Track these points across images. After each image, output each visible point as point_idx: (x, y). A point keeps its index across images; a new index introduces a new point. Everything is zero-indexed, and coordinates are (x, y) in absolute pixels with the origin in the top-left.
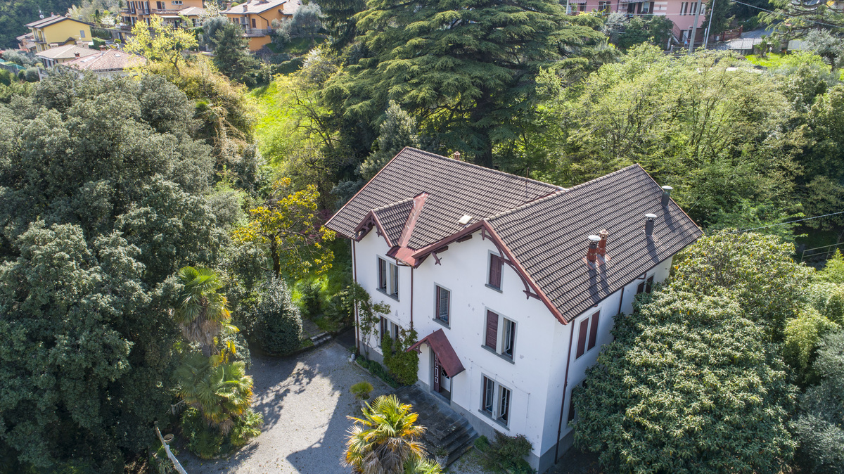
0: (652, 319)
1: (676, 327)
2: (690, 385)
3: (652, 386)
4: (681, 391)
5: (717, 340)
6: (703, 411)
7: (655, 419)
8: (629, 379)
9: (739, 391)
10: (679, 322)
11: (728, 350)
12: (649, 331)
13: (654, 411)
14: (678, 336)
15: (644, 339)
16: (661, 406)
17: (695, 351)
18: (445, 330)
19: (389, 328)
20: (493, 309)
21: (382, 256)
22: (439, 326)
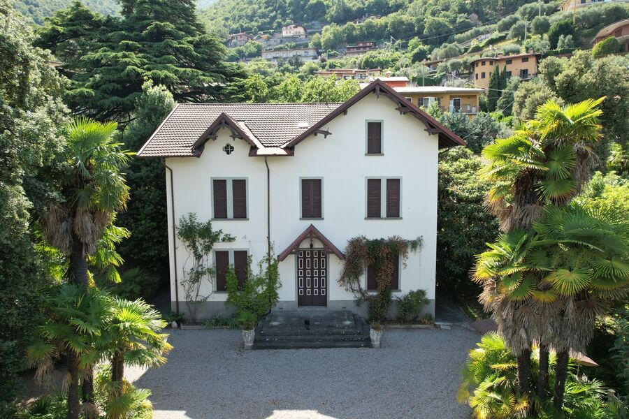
18: (317, 224)
19: (232, 260)
20: (374, 175)
21: (220, 175)
22: (307, 223)
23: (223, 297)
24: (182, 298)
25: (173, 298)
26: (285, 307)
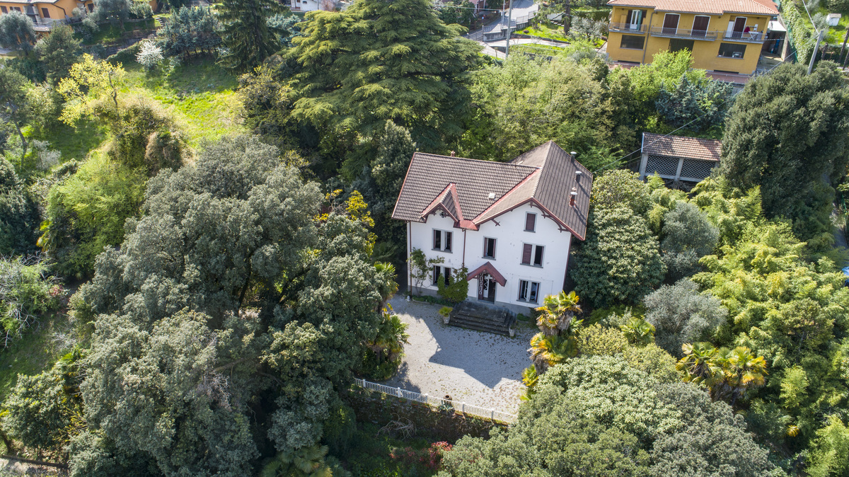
0: (600, 227)
1: (612, 228)
2: (630, 253)
3: (615, 258)
4: (628, 257)
5: (632, 230)
6: (640, 262)
7: (622, 273)
8: (604, 258)
9: (648, 250)
10: (611, 225)
11: (639, 233)
12: (603, 233)
13: (621, 269)
14: (615, 232)
15: (602, 238)
16: (623, 266)
17: (626, 237)
18: (491, 262)
19: (442, 271)
20: (529, 242)
21: (438, 228)
22: (486, 261)
23: (436, 288)
24: (413, 285)
25: (409, 284)
26: (470, 300)
